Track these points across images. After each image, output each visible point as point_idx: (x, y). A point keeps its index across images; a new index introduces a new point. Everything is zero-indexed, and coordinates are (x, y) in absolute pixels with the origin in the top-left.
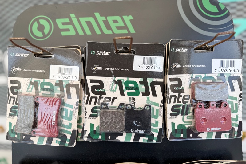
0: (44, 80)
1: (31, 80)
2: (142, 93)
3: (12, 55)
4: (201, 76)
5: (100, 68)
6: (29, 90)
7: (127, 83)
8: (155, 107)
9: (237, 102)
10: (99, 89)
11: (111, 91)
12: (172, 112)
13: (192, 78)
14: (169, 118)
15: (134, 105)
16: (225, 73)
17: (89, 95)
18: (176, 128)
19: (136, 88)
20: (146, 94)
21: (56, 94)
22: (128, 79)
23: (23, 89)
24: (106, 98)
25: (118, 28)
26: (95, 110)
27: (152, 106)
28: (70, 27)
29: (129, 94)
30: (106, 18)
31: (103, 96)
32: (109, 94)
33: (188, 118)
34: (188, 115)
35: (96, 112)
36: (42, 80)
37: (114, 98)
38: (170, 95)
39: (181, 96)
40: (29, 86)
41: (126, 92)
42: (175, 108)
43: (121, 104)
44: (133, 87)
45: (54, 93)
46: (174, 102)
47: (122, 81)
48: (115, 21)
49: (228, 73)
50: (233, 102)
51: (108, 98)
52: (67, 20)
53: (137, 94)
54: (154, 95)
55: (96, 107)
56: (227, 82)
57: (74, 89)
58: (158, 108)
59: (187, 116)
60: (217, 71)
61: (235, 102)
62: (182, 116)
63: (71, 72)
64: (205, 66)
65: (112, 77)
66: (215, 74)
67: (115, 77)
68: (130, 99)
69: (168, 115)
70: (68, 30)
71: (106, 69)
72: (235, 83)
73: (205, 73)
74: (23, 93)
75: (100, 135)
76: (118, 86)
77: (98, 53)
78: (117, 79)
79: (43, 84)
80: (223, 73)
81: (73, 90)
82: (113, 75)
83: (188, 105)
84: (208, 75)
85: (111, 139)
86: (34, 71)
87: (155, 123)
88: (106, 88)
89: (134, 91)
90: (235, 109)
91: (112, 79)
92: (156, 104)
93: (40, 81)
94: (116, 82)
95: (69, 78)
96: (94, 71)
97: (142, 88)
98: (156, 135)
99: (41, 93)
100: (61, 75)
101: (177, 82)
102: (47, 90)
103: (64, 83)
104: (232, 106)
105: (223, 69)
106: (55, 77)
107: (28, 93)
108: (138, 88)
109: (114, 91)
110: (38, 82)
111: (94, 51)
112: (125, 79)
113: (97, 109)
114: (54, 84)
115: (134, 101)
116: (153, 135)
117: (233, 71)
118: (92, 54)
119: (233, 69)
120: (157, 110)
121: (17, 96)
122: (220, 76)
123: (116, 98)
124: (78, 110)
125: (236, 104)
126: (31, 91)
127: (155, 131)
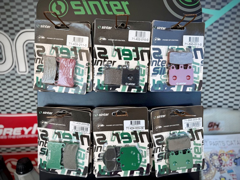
0: (62, 46)
1: (53, 45)
2: (134, 58)
3: (38, 26)
4: (175, 48)
5: (104, 39)
6: (52, 53)
7: (124, 50)
8: (143, 68)
9: (199, 66)
10: (103, 55)
11: (112, 56)
12: (153, 72)
13: (168, 48)
14: (151, 76)
15: (128, 67)
16: (192, 46)
17: (96, 58)
18: (156, 83)
19: (130, 55)
20: (137, 59)
21: (71, 57)
22: (124, 48)
23: (47, 52)
24: (108, 61)
25: (117, 10)
26: (101, 70)
27: (141, 67)
28: (81, 8)
29: (125, 59)
30: (109, 3)
31: (106, 60)
32: (111, 58)
33: (164, 77)
34: (165, 74)
35: (101, 71)
36: (61, 46)
37: (114, 62)
38: (152, 60)
39: (160, 61)
40: (51, 50)
41: (123, 57)
42: (155, 70)
43: (119, 66)
44: (128, 54)
45: (70, 56)
46: (155, 65)
47: (120, 49)
48: (115, 5)
49: (194, 46)
50: (196, 66)
51: (110, 61)
52: (79, 3)
53: (131, 59)
54: (143, 59)
55: (101, 68)
56: (193, 52)
57: (85, 53)
58: (145, 69)
59: (163, 75)
60: (186, 44)
61: (197, 66)
62: (160, 75)
63: (82, 41)
64: (178, 40)
65: (113, 46)
66: (185, 47)
67: (115, 46)
68: (126, 62)
69: (151, 74)
70: (80, 10)
71: (109, 40)
72: (199, 53)
73: (178, 45)
74: (47, 55)
75: (104, 87)
76: (117, 53)
77: (103, 28)
78: (116, 47)
79: (62, 49)
80: (190, 46)
81: (84, 55)
82: (114, 45)
83: (165, 68)
84: (180, 47)
85: (112, 90)
86: (55, 39)
87: (142, 79)
88: (109, 54)
89: (128, 57)
90: (197, 71)
91: (112, 48)
92: (144, 66)
93: (59, 47)
94: (115, 50)
95: (81, 45)
96: (100, 41)
97: (134, 55)
98: (143, 87)
99: (61, 55)
100: (75, 43)
101: (158, 51)
102: (65, 53)
103: (77, 49)
104: (196, 69)
105: (190, 43)
106: (70, 44)
107: (50, 55)
108: (131, 54)
109: (114, 56)
110: (58, 47)
111: (100, 26)
112: (122, 48)
113: (102, 69)
114: (70, 50)
115: (128, 64)
116: (141, 87)
117: (198, 45)
118: (98, 28)
119: (198, 43)
120: (144, 70)
121: (42, 57)
122: (188, 48)
123: (116, 62)
124: (87, 69)
125: (198, 68)
126: (53, 54)
127: (142, 85)
